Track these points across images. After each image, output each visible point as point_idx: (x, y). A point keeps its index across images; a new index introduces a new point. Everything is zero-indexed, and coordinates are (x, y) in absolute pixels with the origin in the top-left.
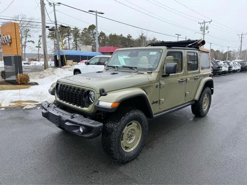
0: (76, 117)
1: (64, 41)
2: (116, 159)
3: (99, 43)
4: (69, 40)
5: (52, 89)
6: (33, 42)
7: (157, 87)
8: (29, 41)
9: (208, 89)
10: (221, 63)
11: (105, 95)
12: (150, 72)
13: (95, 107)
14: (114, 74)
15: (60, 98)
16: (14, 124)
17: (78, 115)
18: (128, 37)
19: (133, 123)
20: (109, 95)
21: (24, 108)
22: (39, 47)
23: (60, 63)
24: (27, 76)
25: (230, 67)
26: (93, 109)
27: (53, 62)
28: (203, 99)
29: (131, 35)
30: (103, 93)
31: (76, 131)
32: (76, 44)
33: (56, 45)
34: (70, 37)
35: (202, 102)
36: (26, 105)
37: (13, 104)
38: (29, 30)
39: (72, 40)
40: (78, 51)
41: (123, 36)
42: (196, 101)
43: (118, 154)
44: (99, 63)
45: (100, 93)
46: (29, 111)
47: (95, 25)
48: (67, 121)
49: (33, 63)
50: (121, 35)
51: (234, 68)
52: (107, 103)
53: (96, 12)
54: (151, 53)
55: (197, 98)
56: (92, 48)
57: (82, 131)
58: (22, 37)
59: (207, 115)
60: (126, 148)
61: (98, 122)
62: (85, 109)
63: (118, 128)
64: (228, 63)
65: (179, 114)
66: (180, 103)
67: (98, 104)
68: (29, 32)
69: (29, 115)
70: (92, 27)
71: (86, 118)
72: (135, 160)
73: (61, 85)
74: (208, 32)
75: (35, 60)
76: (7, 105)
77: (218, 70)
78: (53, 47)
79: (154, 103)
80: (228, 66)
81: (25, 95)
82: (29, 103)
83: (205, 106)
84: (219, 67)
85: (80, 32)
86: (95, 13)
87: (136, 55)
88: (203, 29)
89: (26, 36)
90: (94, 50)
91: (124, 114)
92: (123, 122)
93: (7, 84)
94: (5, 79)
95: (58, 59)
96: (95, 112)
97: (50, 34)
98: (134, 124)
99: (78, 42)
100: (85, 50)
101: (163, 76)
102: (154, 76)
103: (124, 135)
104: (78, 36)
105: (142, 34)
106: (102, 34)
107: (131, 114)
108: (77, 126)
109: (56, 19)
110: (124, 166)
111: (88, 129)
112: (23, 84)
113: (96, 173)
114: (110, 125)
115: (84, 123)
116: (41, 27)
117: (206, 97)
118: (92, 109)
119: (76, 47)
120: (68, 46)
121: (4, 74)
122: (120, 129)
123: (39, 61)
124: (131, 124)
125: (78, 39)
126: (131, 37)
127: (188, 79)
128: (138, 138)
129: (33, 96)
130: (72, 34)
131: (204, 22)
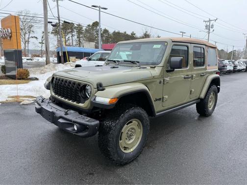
0: (71, 113)
1: (67, 37)
2: (114, 160)
3: (103, 40)
4: (72, 36)
5: (48, 82)
6: (36, 38)
7: (160, 83)
8: (32, 37)
9: (214, 87)
10: (226, 62)
11: (103, 90)
12: (153, 66)
13: (92, 103)
14: (114, 67)
15: (55, 93)
16: (8, 119)
17: (72, 111)
18: (132, 34)
19: (134, 121)
20: (107, 89)
21: (21, 103)
22: (42, 43)
23: (62, 59)
24: (27, 71)
25: (235, 67)
26: (90, 105)
27: (56, 59)
28: (209, 97)
30: (100, 87)
31: (70, 129)
32: (79, 40)
33: (59, 41)
34: (73, 33)
35: (208, 101)
36: (23, 100)
37: (10, 99)
38: (32, 26)
39: (76, 37)
40: (81, 47)
41: (127, 33)
42: (202, 100)
43: (116, 155)
44: (101, 59)
45: (98, 88)
46: (26, 106)
47: (98, 21)
48: (61, 117)
49: (36, 59)
50: (125, 33)
51: (238, 68)
52: (104, 98)
53: (99, 7)
54: (155, 46)
55: (202, 96)
56: (95, 45)
57: (76, 129)
58: (26, 33)
59: (213, 114)
60: (125, 148)
61: (93, 120)
62: (81, 105)
63: (117, 126)
64: (233, 63)
65: (182, 113)
66: (185, 101)
67: (95, 99)
68: (32, 28)
69: (26, 111)
70: (96, 24)
71: (82, 114)
72: (135, 162)
73: (56, 79)
74: (213, 30)
75: (38, 56)
76: (4, 100)
77: (223, 69)
78: (56, 43)
79: (156, 100)
80: (233, 65)
81: (23, 90)
82: (27, 99)
83: (211, 105)
84: (224, 66)
85: (84, 28)
86: (98, 9)
87: (139, 48)
88: (208, 28)
89: (29, 32)
90: (97, 47)
91: (123, 112)
92: (122, 120)
93: (7, 79)
94: (5, 73)
95: (60, 55)
96: (92, 108)
97: (53, 30)
98: (135, 123)
99: (81, 39)
100: (88, 47)
101: (168, 71)
102: (157, 71)
103: (123, 134)
104: (82, 33)
105: (146, 32)
106: (106, 31)
107: (132, 112)
108: (71, 123)
109: (59, 15)
110: (123, 168)
111: (83, 127)
112: (23, 79)
113: (91, 176)
114: (107, 123)
115: (79, 120)
116: (43, 22)
117: (212, 95)
118: (88, 106)
119: (80, 43)
120: (72, 42)
121: (4, 69)
122: (118, 127)
123: (42, 57)
124: (131, 122)
125: (81, 36)
126: (134, 34)
127: (195, 75)
128: (139, 138)
129: (31, 91)
130: (75, 30)
131: (210, 21)
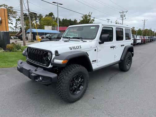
6: (12, 24)
8: (9, 23)
22: (16, 27)
29: (76, 20)
34: (37, 20)
39: (38, 23)
41: (71, 20)
56: (52, 28)
85: (44, 17)
88: (122, 16)
109: (28, 8)
130: (38, 19)
131: (123, 12)
